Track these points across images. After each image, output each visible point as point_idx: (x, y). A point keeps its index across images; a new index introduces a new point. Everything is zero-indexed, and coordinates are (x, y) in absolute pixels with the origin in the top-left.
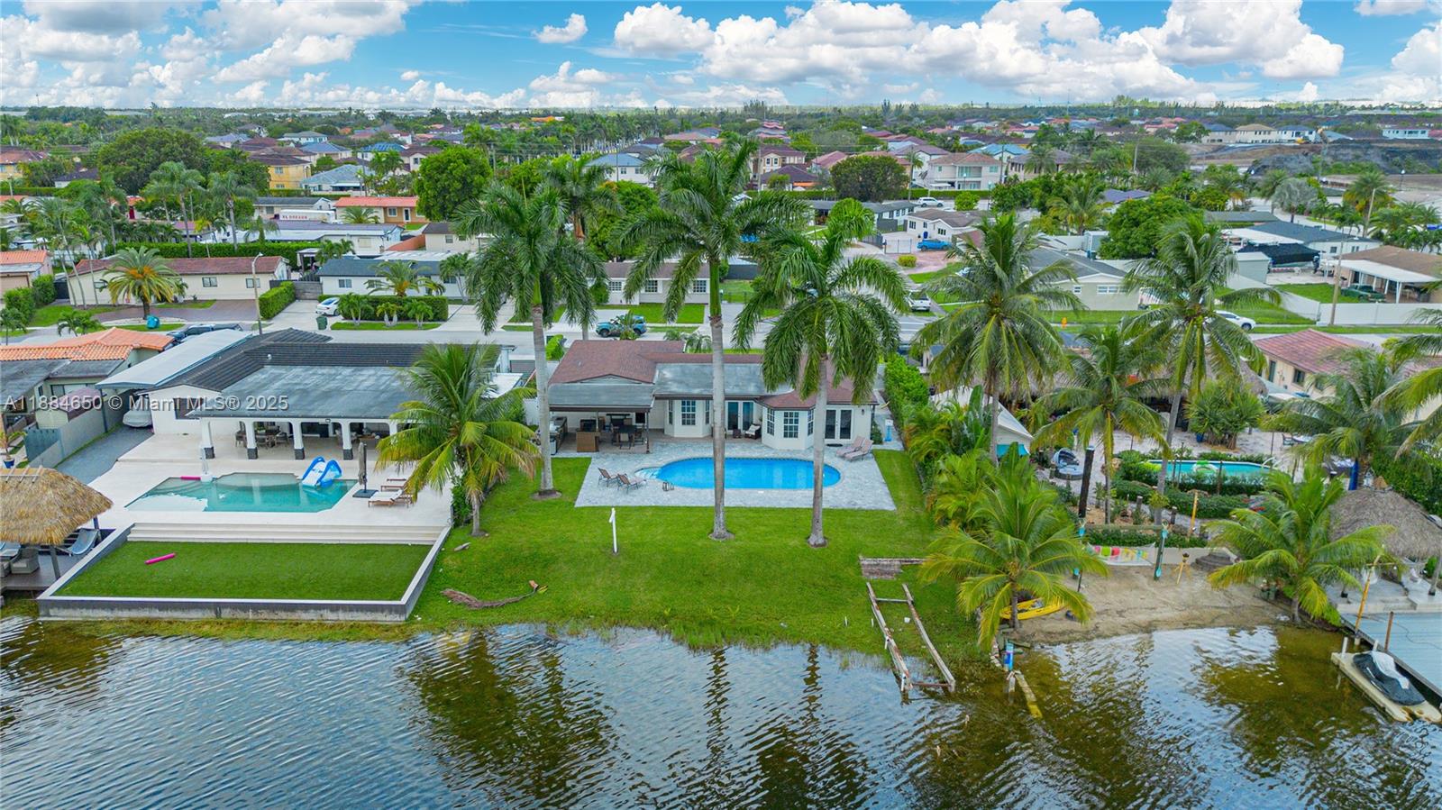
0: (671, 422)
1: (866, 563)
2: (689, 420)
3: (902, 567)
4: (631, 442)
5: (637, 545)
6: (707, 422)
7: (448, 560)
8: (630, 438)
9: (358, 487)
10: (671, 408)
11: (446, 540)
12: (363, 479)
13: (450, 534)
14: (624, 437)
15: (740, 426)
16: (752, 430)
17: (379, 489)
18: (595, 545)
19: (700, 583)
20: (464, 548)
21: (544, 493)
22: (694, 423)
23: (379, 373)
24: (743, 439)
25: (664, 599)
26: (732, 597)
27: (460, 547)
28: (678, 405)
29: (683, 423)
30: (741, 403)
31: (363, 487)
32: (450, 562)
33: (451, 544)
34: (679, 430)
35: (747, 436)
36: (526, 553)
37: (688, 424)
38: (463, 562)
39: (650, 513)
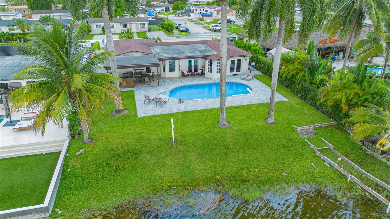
0: (164, 71)
1: (299, 129)
2: (172, 69)
3: (314, 129)
4: (149, 81)
5: (184, 136)
6: (180, 70)
7: (72, 162)
8: (149, 79)
9: (6, 120)
10: (164, 65)
11: (68, 148)
12: (8, 115)
13: (70, 144)
14: (147, 79)
15: (193, 71)
16: (199, 72)
17: (20, 119)
18: (161, 139)
19: (226, 154)
20: (81, 153)
21: (118, 112)
22: (174, 71)
23: (14, 58)
24: (196, 76)
25: (211, 167)
26: (246, 160)
27: (79, 153)
28: (167, 62)
29: (170, 71)
30: (193, 60)
31: (9, 120)
32: (74, 163)
33: (72, 150)
34: (168, 74)
35: (197, 74)
36: (122, 150)
37: (172, 71)
38: (82, 162)
39: (180, 116)
